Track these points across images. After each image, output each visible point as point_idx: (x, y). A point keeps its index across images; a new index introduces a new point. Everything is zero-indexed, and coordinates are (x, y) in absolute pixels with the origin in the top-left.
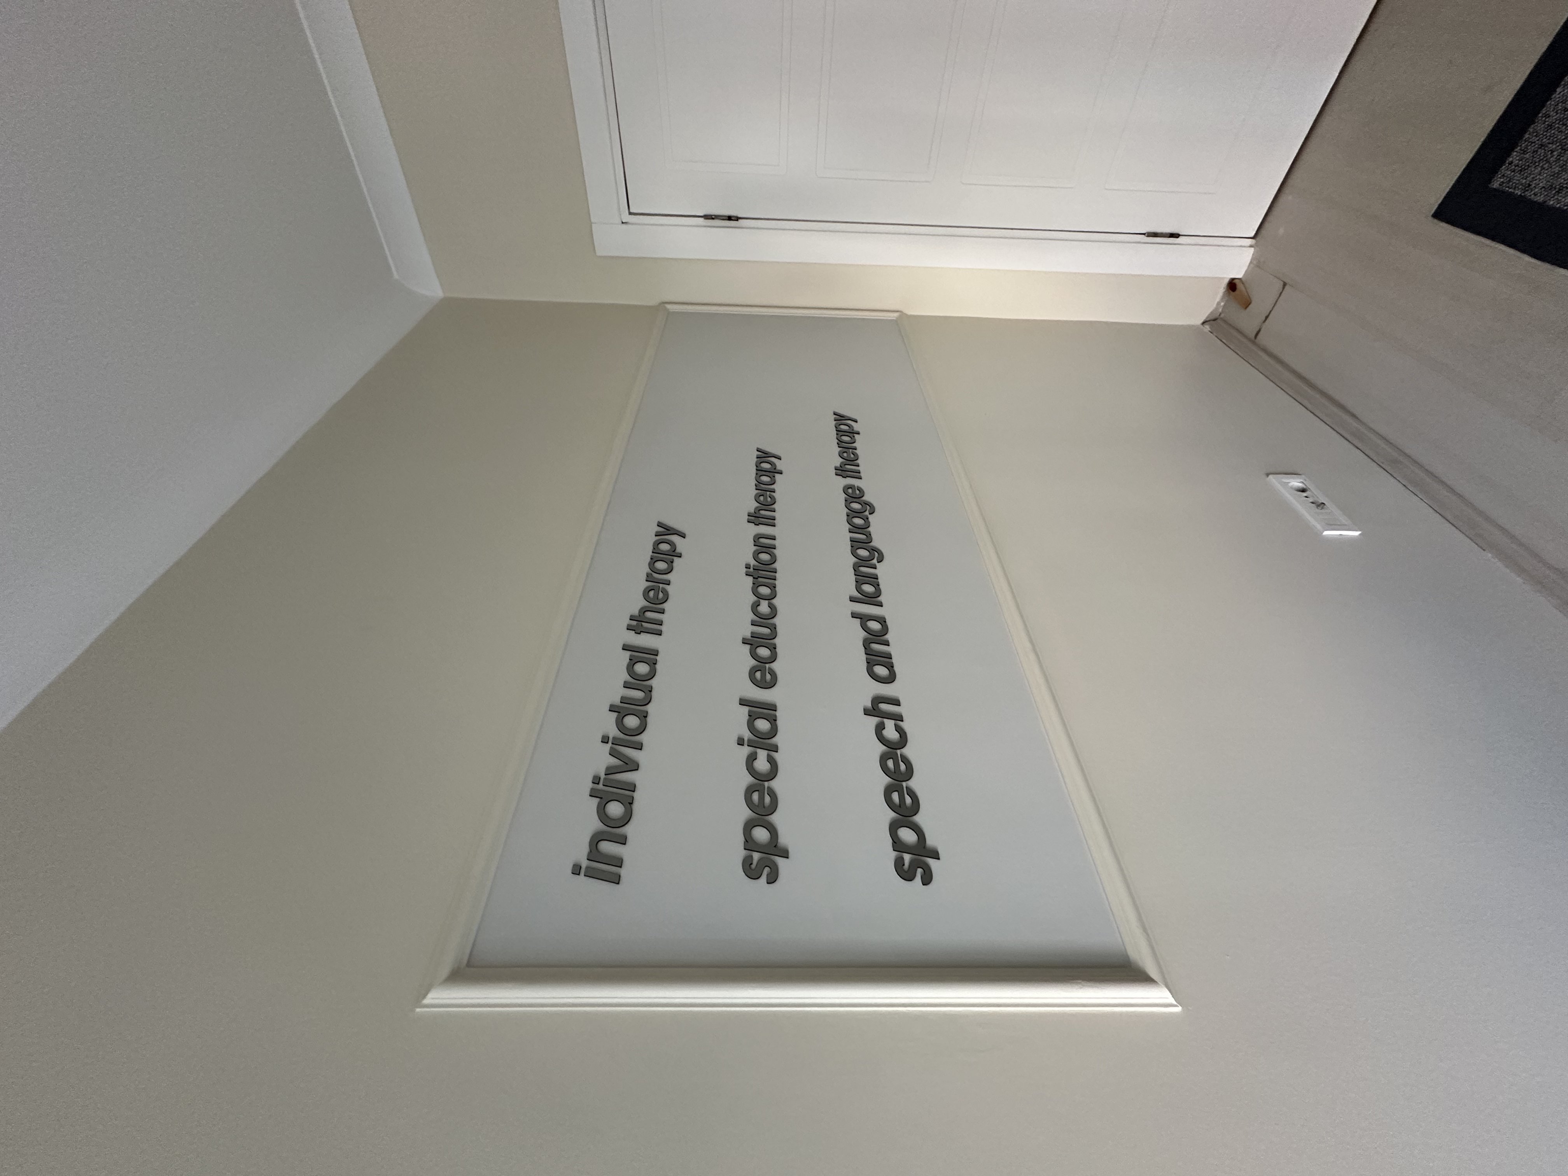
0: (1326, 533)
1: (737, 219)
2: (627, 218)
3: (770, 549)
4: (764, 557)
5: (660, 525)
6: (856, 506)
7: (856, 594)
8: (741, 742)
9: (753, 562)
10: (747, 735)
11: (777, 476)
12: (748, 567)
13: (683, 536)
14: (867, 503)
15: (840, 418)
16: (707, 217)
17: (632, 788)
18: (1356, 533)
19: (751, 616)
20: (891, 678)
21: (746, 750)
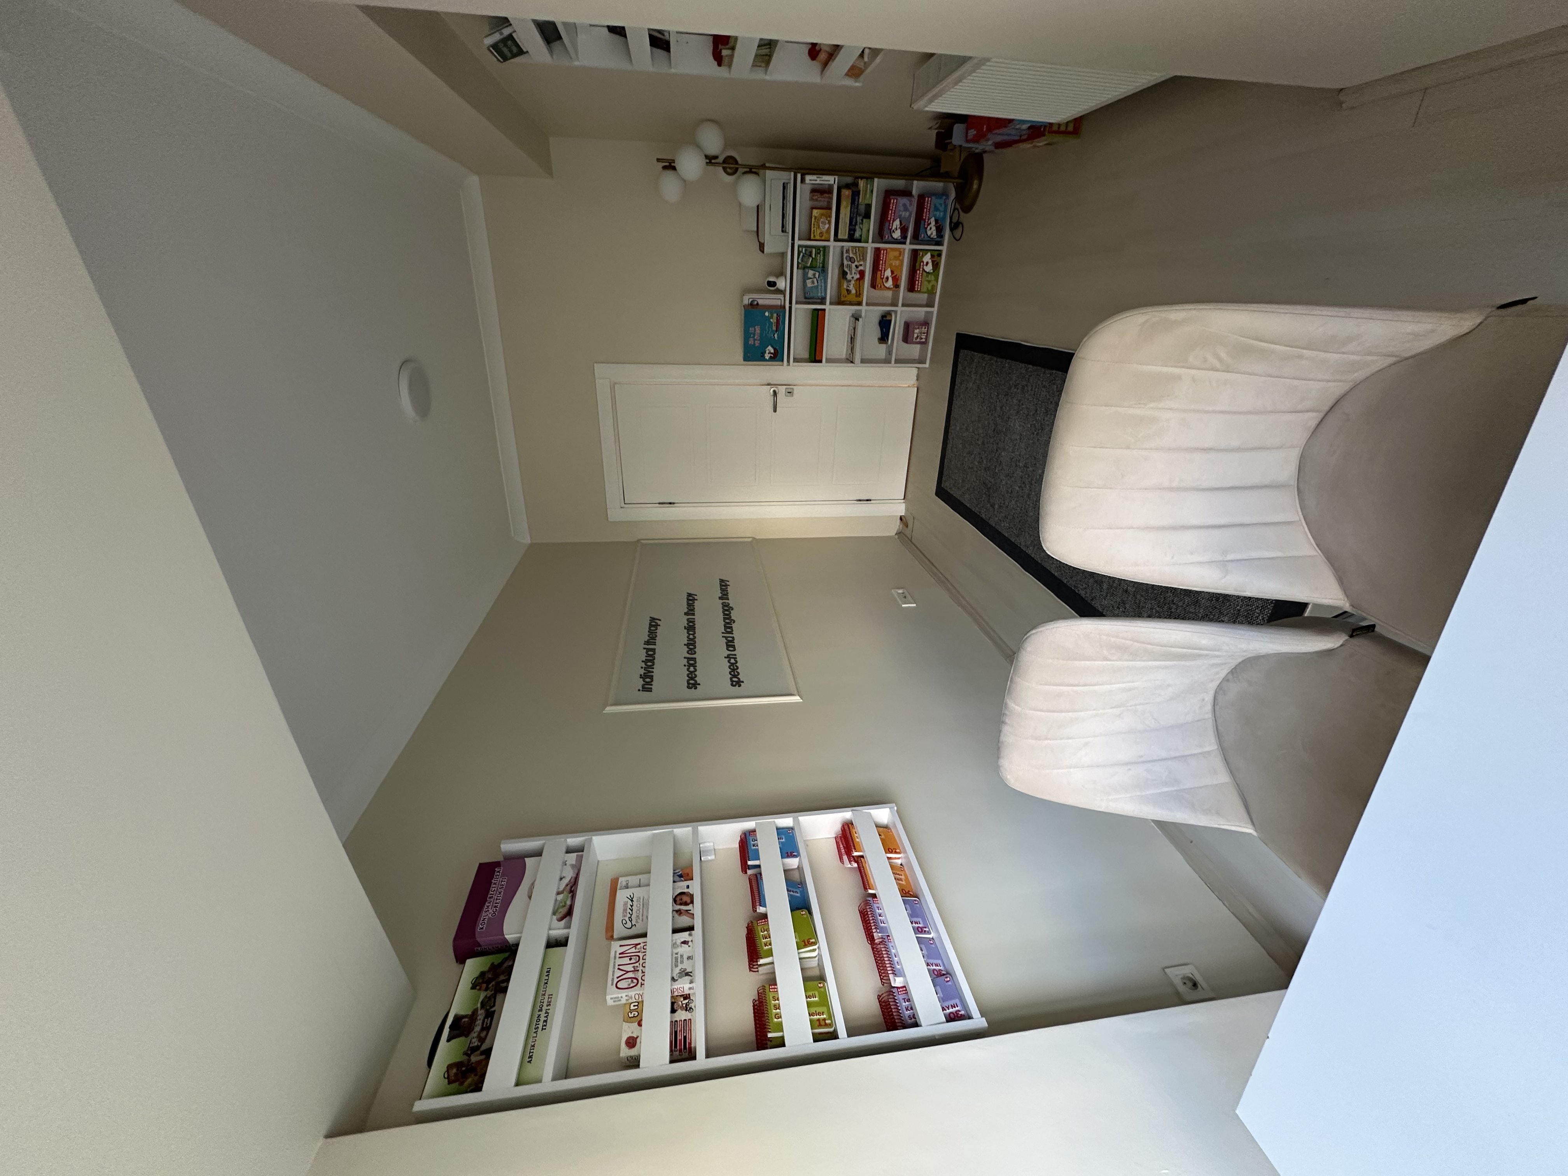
0: (903, 606)
1: (674, 503)
2: (623, 505)
3: (693, 622)
4: (691, 624)
5: (651, 618)
6: (726, 608)
7: (724, 631)
8: (685, 666)
9: (687, 626)
10: (687, 664)
11: (695, 601)
12: (685, 627)
13: (660, 620)
14: (731, 607)
15: (722, 581)
16: (659, 503)
17: (652, 676)
18: (915, 605)
19: (687, 639)
20: (735, 650)
21: (687, 667)
